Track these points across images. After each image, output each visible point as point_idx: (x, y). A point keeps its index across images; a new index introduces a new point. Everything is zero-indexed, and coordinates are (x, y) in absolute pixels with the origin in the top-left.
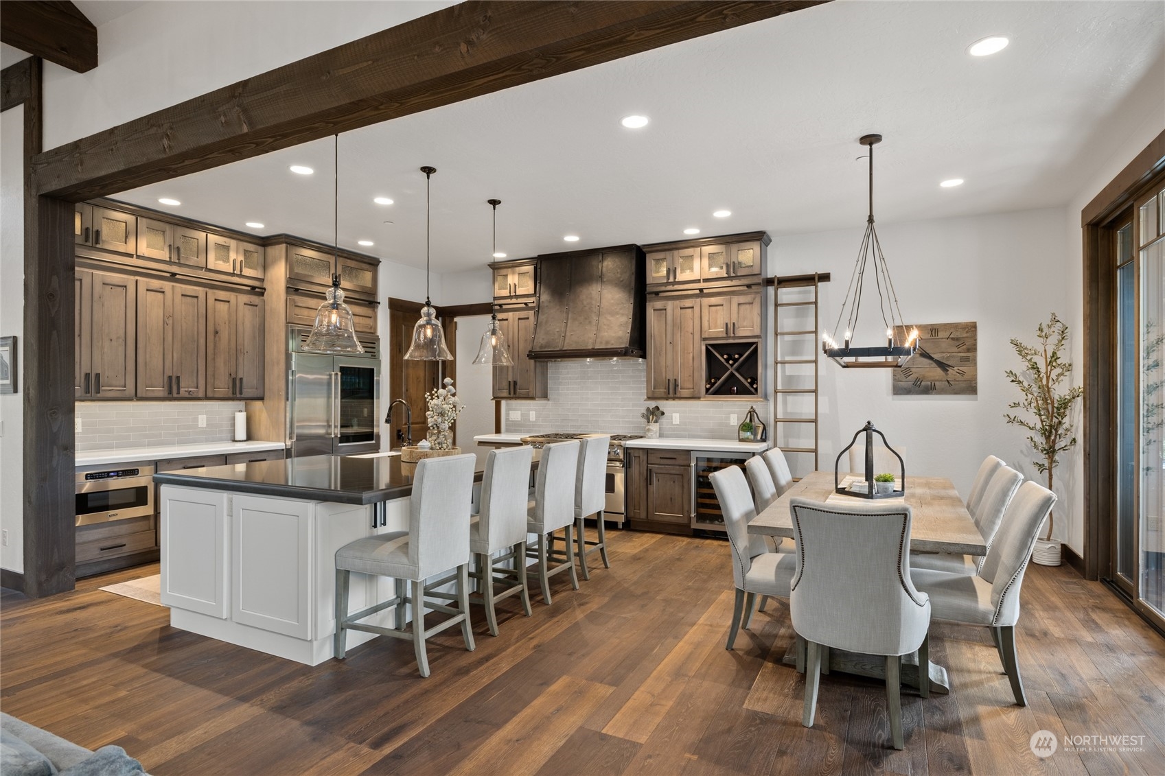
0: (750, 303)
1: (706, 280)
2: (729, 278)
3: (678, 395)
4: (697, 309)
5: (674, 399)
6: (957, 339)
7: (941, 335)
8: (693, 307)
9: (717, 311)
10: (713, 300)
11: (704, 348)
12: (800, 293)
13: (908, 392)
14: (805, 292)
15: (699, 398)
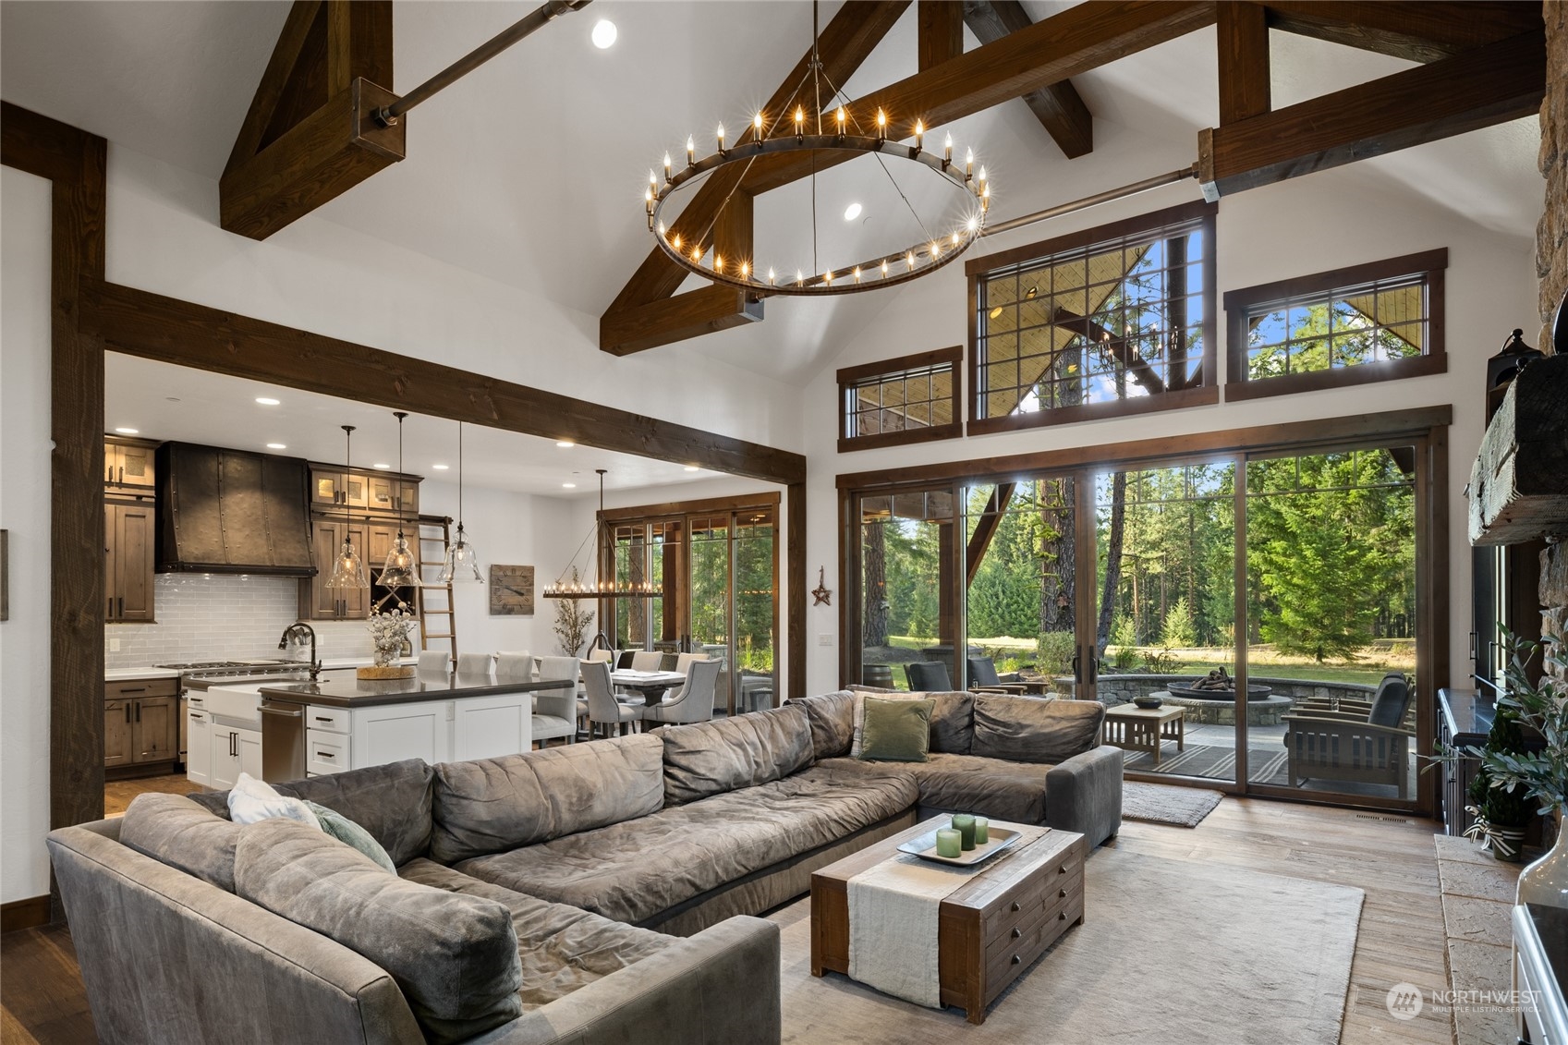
0: (410, 536)
1: (371, 509)
2: (393, 511)
3: (346, 616)
4: (365, 535)
5: (342, 619)
6: (524, 577)
7: (518, 573)
8: (360, 533)
9: (382, 539)
10: (380, 529)
11: (369, 572)
12: (429, 530)
13: (499, 613)
14: (433, 530)
15: (365, 619)
